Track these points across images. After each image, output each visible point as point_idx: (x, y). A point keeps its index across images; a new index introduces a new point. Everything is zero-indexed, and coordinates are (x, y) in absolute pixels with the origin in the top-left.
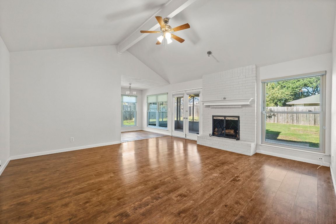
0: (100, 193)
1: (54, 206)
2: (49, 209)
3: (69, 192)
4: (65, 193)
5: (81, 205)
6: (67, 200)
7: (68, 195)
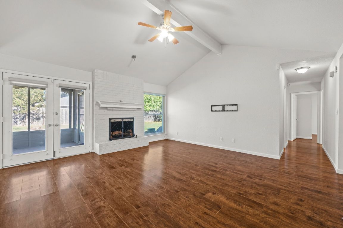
0: (244, 192)
1: (286, 211)
2: (291, 212)
3: (265, 212)
4: (270, 215)
5: (265, 196)
6: (272, 207)
7: (268, 211)
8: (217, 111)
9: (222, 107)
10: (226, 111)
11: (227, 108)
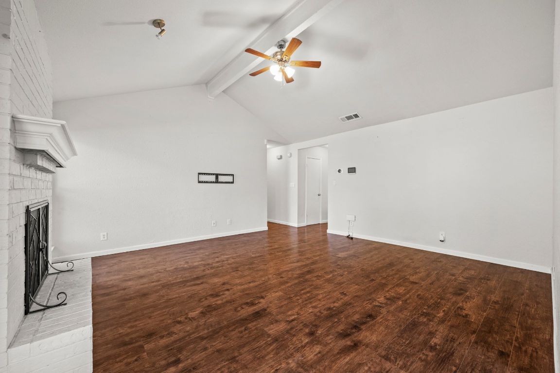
8: (207, 182)
9: (214, 177)
10: (220, 183)
11: (221, 179)
